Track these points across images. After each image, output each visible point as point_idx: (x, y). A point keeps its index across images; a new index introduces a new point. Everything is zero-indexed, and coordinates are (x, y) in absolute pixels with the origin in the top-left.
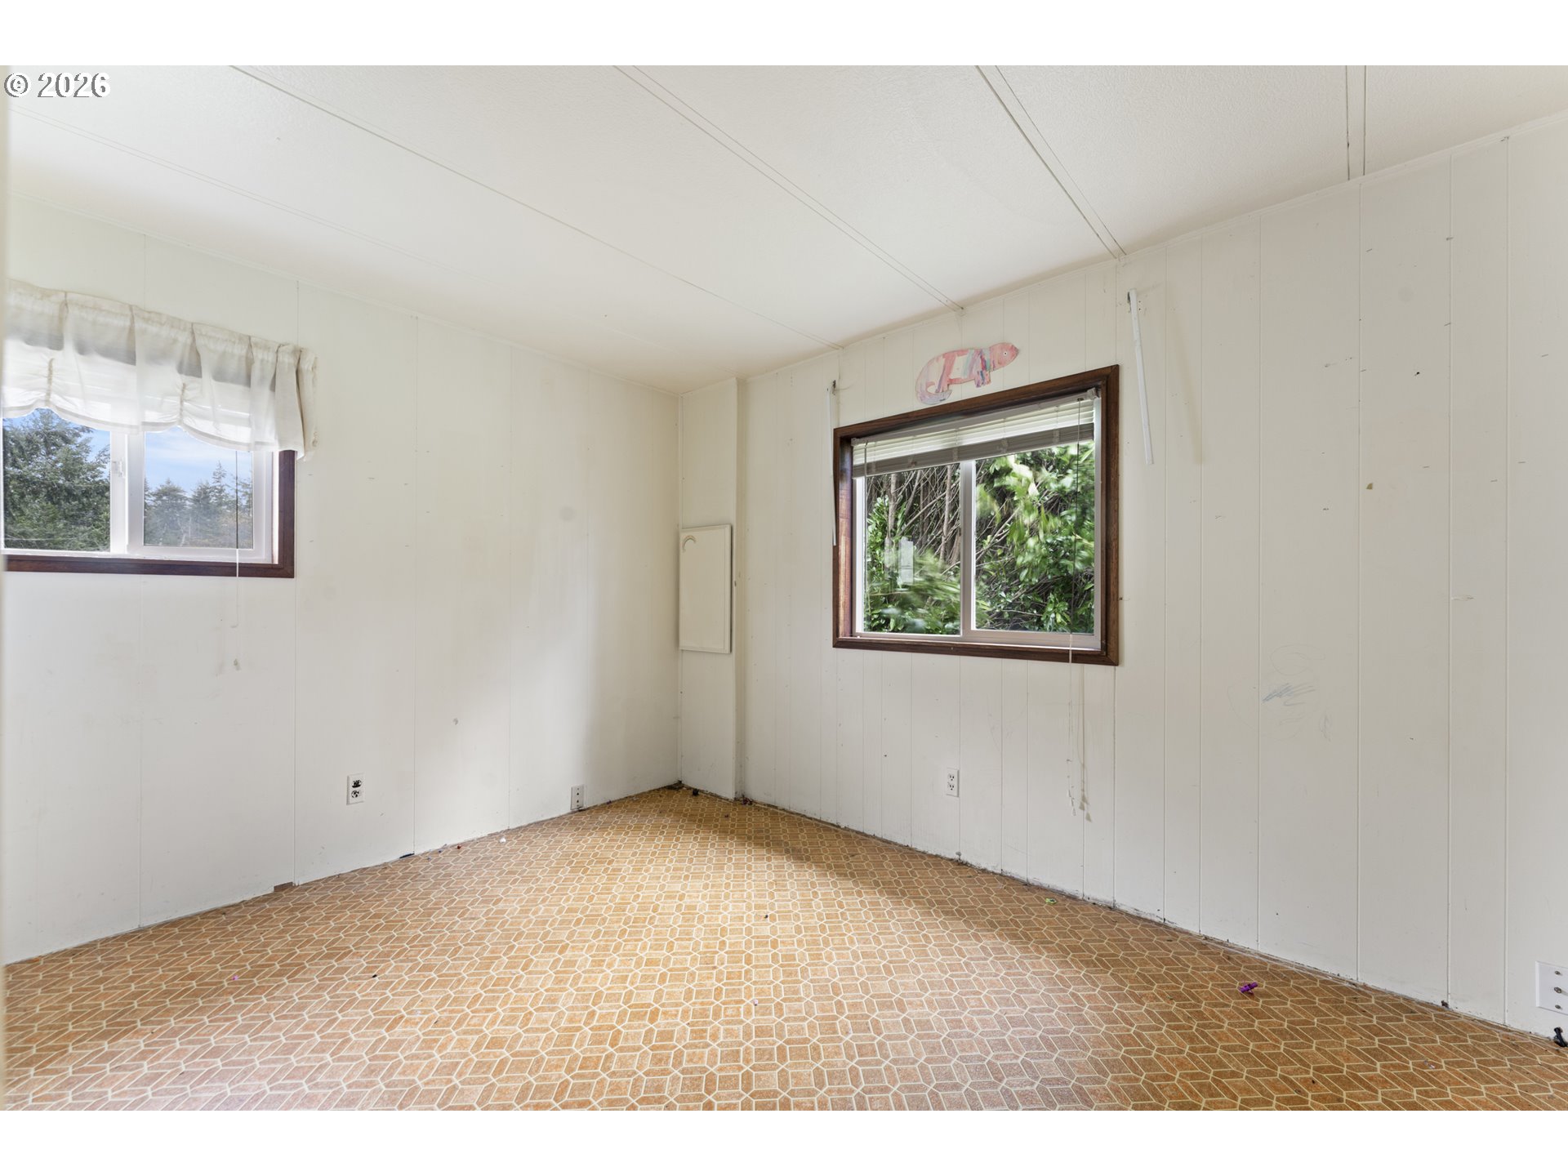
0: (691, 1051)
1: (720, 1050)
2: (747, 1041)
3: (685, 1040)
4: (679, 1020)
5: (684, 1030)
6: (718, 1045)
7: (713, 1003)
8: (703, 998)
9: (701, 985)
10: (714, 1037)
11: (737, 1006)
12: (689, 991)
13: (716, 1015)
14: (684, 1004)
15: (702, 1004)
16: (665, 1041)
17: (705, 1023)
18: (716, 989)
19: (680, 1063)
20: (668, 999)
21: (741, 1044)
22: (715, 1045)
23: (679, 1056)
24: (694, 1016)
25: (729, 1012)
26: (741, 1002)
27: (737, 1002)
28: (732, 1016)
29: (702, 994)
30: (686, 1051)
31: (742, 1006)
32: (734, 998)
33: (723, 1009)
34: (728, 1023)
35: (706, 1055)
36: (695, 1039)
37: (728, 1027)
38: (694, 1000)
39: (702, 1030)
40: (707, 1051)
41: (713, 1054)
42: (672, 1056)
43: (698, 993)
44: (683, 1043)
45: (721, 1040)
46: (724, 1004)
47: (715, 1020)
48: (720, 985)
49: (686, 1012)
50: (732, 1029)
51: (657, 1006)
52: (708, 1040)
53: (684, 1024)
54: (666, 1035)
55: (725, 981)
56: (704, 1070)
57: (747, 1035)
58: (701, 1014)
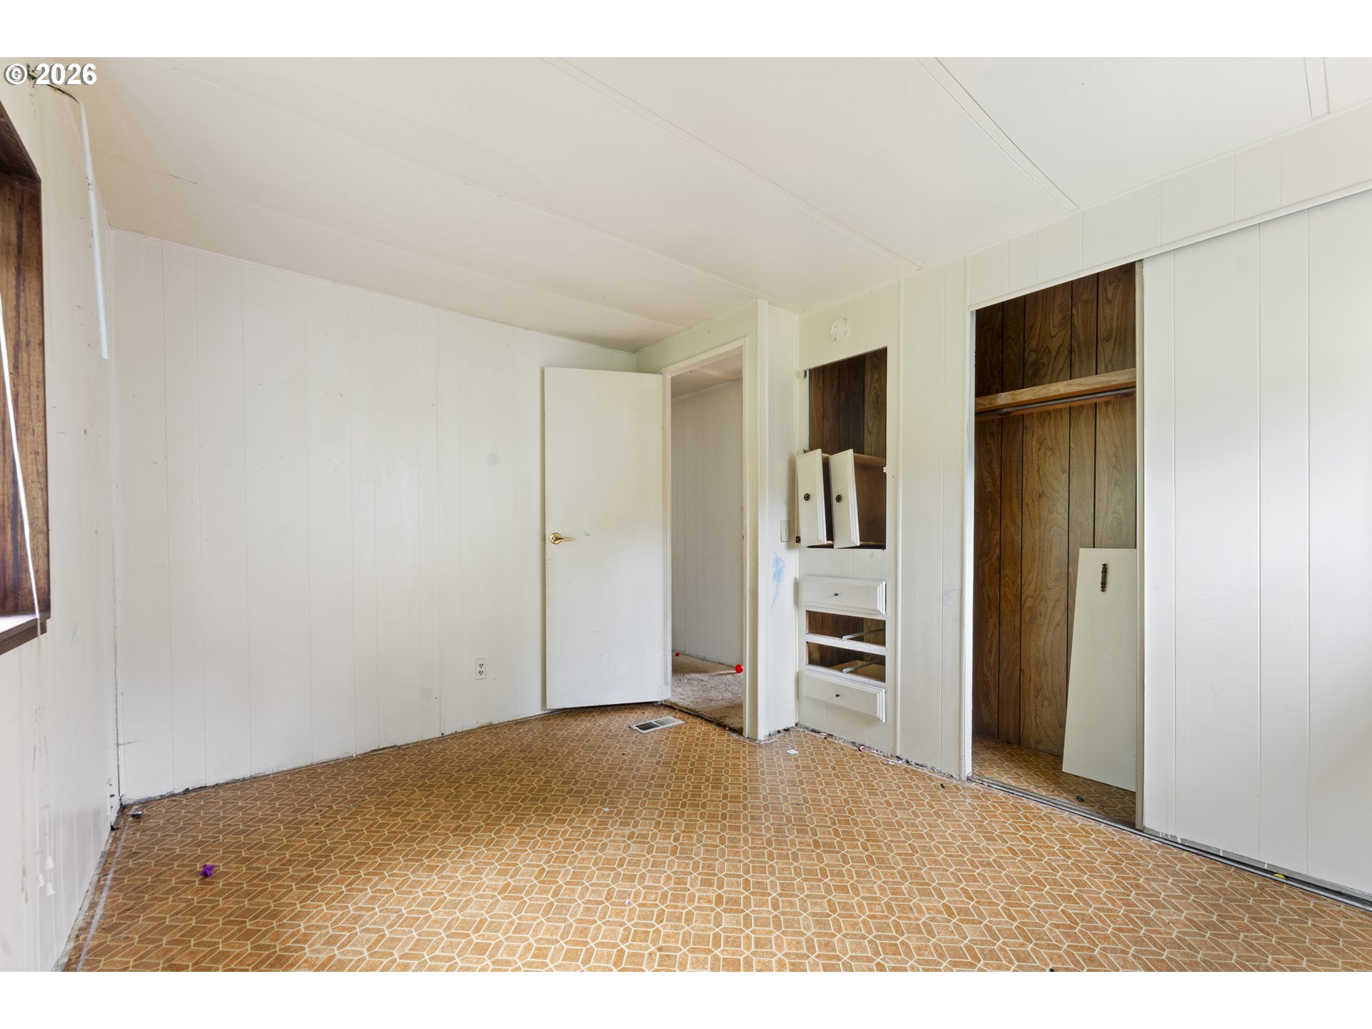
0: (687, 870)
1: (665, 869)
2: (644, 873)
3: (691, 878)
4: (697, 894)
5: (692, 886)
6: (666, 872)
7: (667, 907)
8: (675, 912)
9: (676, 928)
10: (668, 878)
11: (645, 902)
12: (688, 922)
13: (665, 895)
14: (693, 909)
15: (676, 907)
16: (707, 879)
17: (675, 889)
18: (661, 921)
19: (694, 863)
20: (708, 915)
21: (649, 871)
22: (669, 872)
23: (696, 868)
24: (684, 896)
25: (653, 897)
26: (641, 905)
27: (644, 905)
28: (651, 893)
29: (676, 917)
30: (690, 870)
31: (641, 901)
32: (646, 909)
33: (658, 900)
34: (656, 888)
35: (676, 866)
36: (683, 878)
37: (657, 885)
38: (684, 911)
39: (678, 884)
40: (675, 869)
41: (670, 867)
42: (700, 868)
43: (679, 919)
44: (692, 876)
45: (663, 876)
46: (657, 904)
47: (667, 891)
48: (657, 926)
49: (691, 900)
50: (654, 882)
51: (718, 910)
52: (674, 876)
53: (692, 890)
54: (707, 883)
55: (651, 930)
56: (677, 858)
57: (643, 877)
58: (678, 898)
